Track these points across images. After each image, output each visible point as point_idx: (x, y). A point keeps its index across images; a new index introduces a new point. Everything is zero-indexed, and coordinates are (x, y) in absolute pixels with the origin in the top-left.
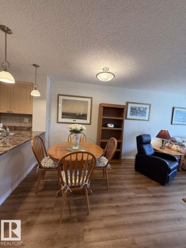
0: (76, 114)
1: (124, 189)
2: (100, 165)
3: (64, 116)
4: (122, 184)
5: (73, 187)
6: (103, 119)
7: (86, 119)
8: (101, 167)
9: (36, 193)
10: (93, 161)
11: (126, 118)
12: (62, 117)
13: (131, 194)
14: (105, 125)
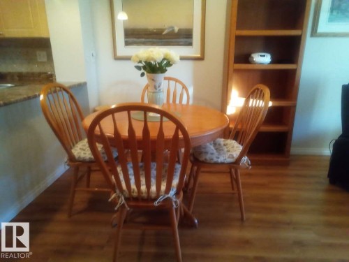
0: (162, 30)
1: (289, 224)
2: (221, 159)
3: (130, 40)
4: (283, 211)
5: (136, 199)
6: (239, 38)
7: (190, 44)
8: (222, 163)
9: (70, 216)
10: (181, 136)
11: (314, 33)
12: (127, 44)
13: (307, 236)
14: (244, 58)
